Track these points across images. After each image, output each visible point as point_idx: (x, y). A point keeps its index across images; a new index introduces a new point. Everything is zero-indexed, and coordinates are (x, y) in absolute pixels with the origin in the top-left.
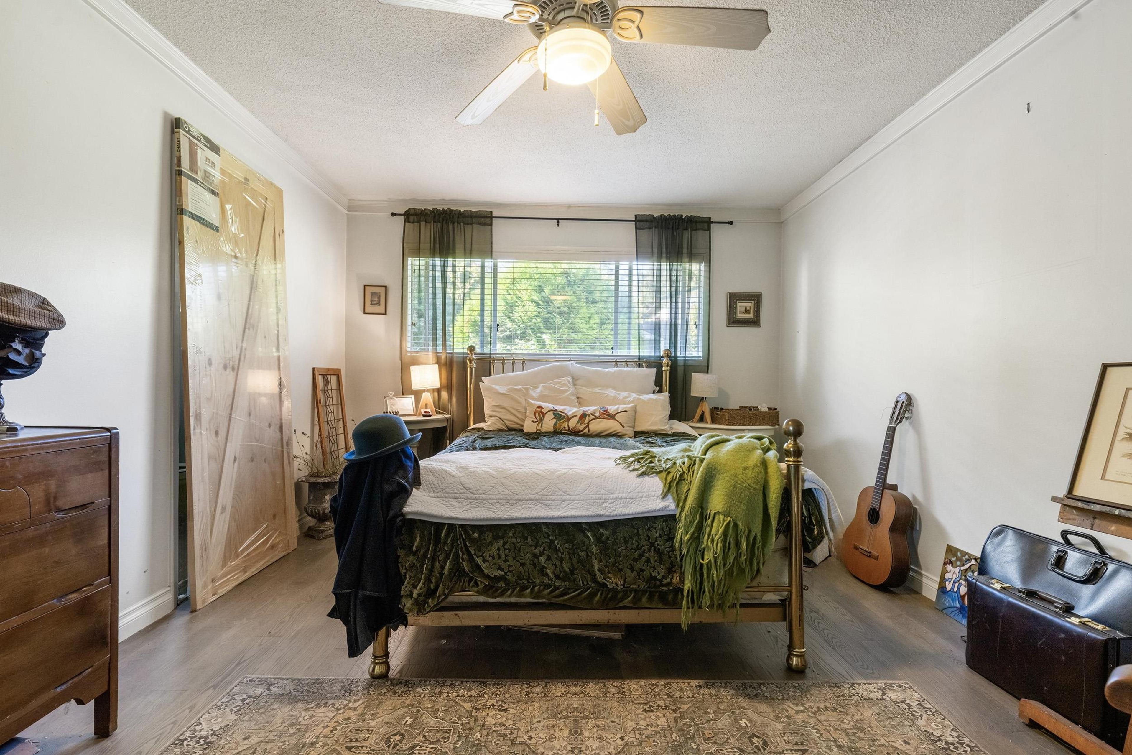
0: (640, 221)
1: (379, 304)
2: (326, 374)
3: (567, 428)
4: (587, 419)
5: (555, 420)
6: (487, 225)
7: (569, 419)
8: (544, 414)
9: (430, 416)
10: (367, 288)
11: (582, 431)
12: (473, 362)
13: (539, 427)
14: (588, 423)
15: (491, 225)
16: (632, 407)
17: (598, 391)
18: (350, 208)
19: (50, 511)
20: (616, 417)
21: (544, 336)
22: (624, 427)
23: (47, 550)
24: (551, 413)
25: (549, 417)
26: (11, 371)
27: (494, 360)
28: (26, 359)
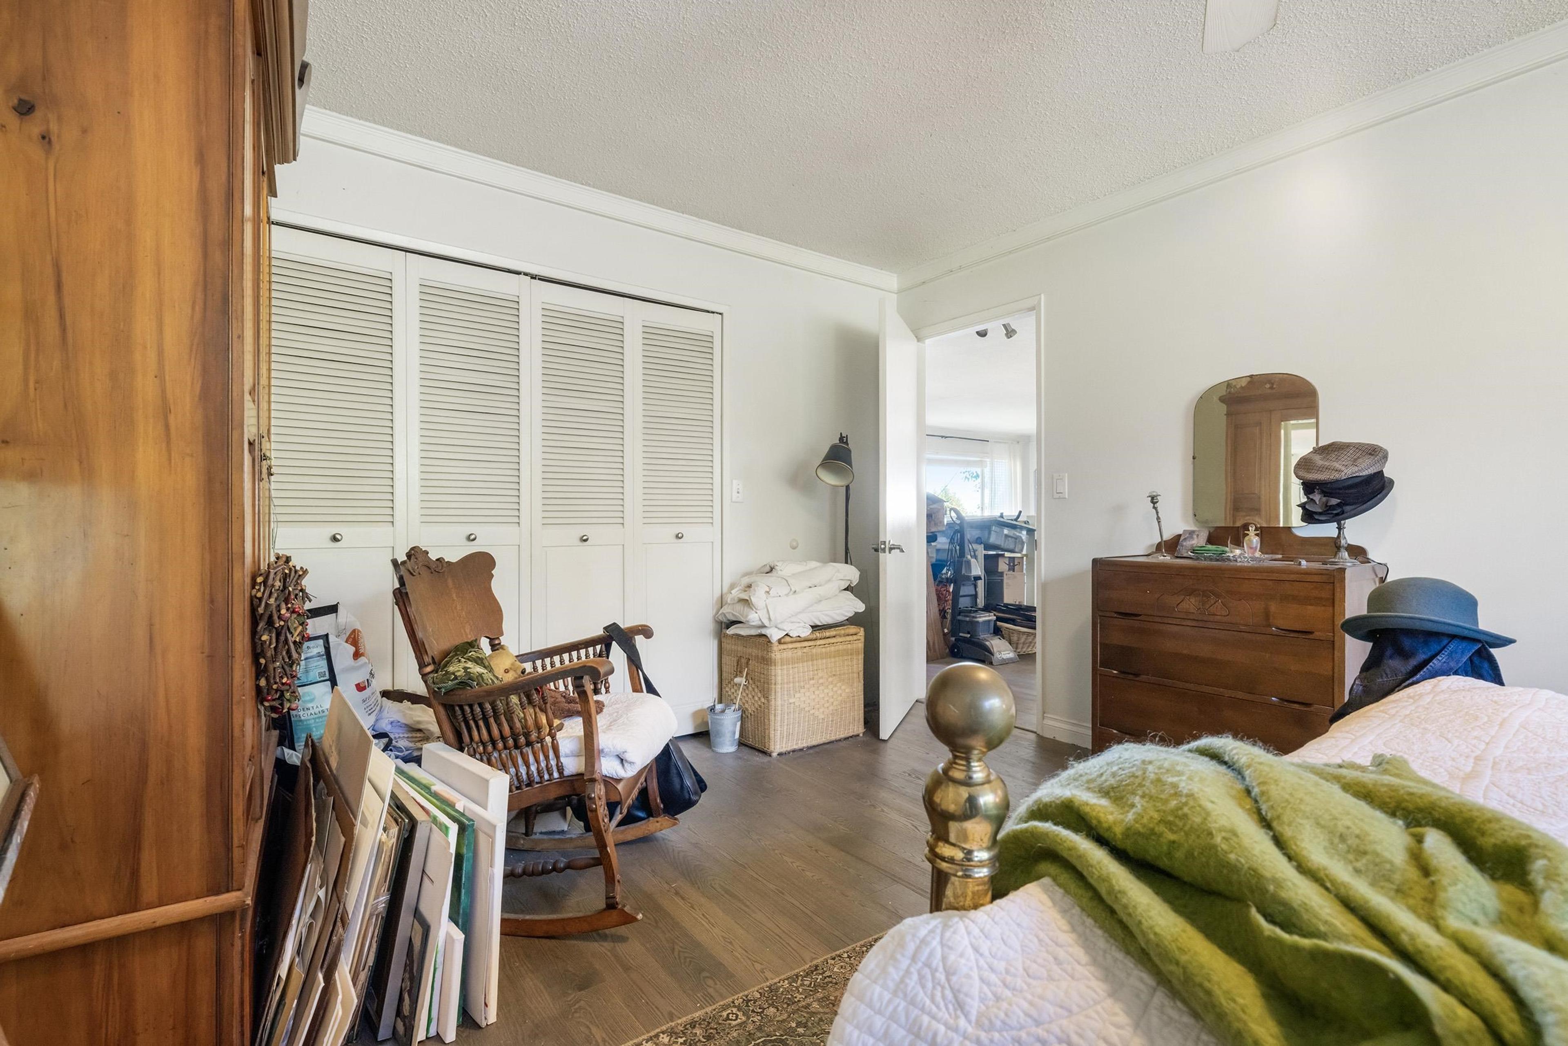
19: (1269, 625)
23: (1269, 656)
28: (1321, 507)
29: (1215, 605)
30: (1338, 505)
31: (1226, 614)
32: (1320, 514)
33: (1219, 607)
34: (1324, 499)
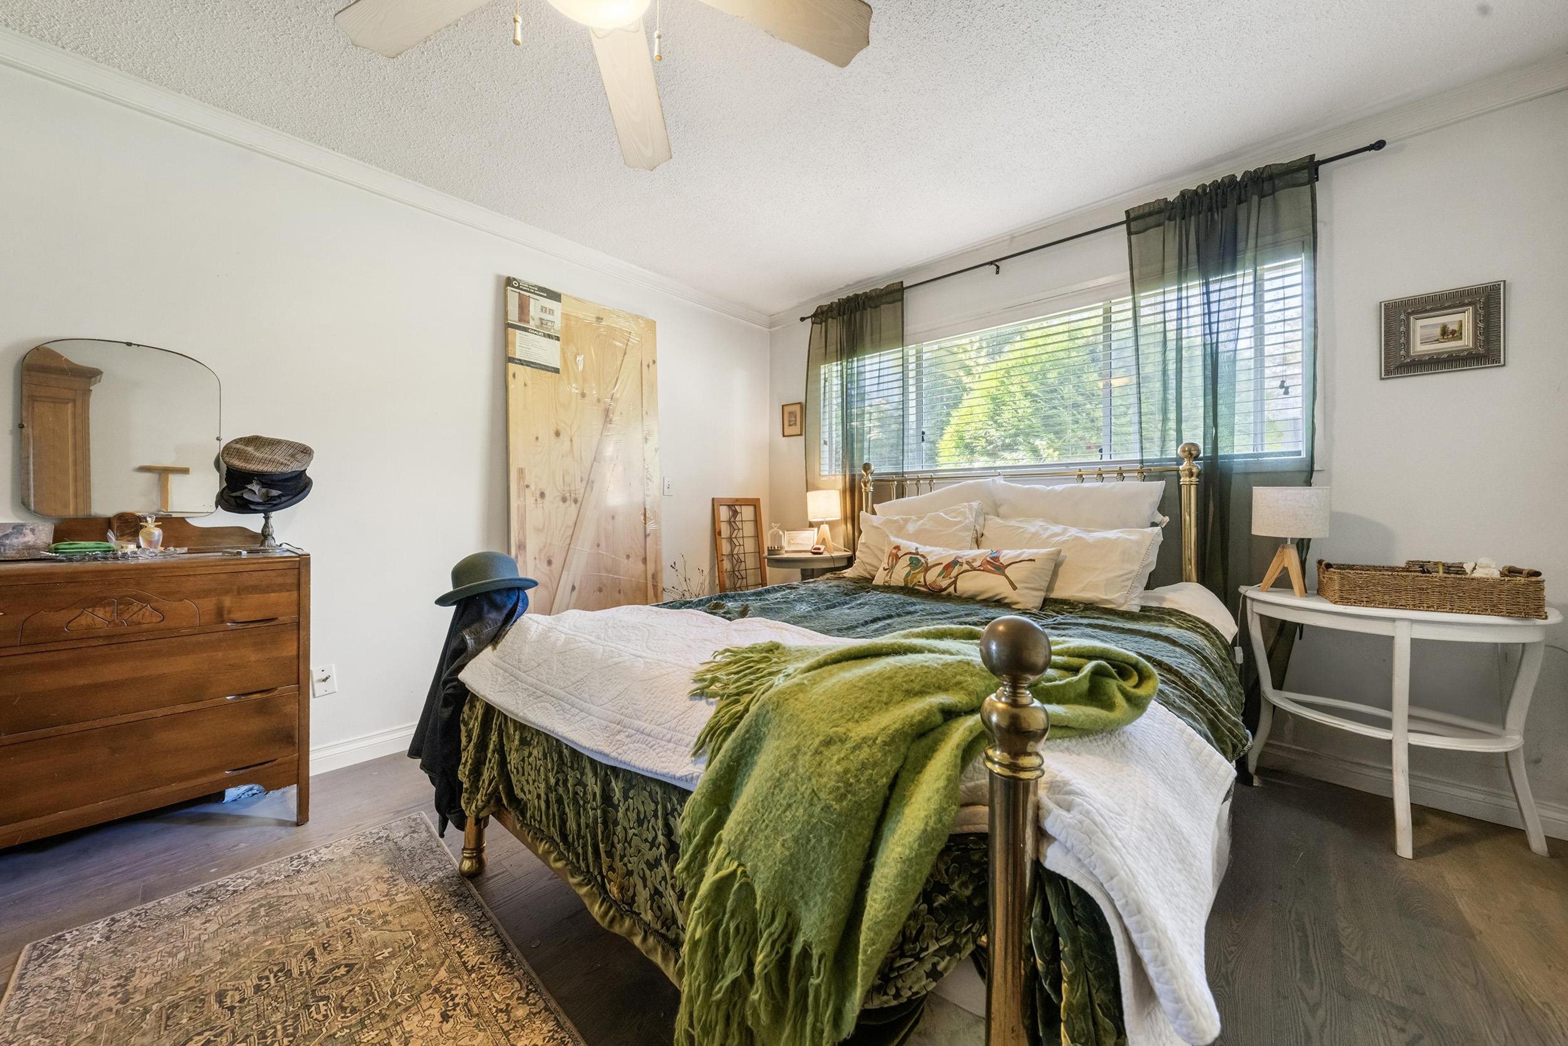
0: (1136, 219)
1: (795, 424)
2: (733, 505)
3: (923, 583)
4: (954, 573)
5: (909, 569)
6: (898, 301)
7: (927, 569)
8: (898, 558)
9: (821, 554)
10: (785, 408)
11: (945, 589)
12: (868, 485)
13: (887, 578)
14: (956, 577)
15: (902, 300)
16: (1051, 554)
17: (1017, 525)
18: (771, 325)
19: (223, 622)
20: (1008, 571)
21: (1037, 442)
22: (1015, 588)
23: (220, 654)
24: (908, 556)
25: (905, 561)
26: (252, 507)
27: (906, 480)
28: (261, 497)
29: (141, 613)
30: (279, 497)
31: (159, 620)
32: (258, 504)
33: (147, 614)
34: (264, 490)
